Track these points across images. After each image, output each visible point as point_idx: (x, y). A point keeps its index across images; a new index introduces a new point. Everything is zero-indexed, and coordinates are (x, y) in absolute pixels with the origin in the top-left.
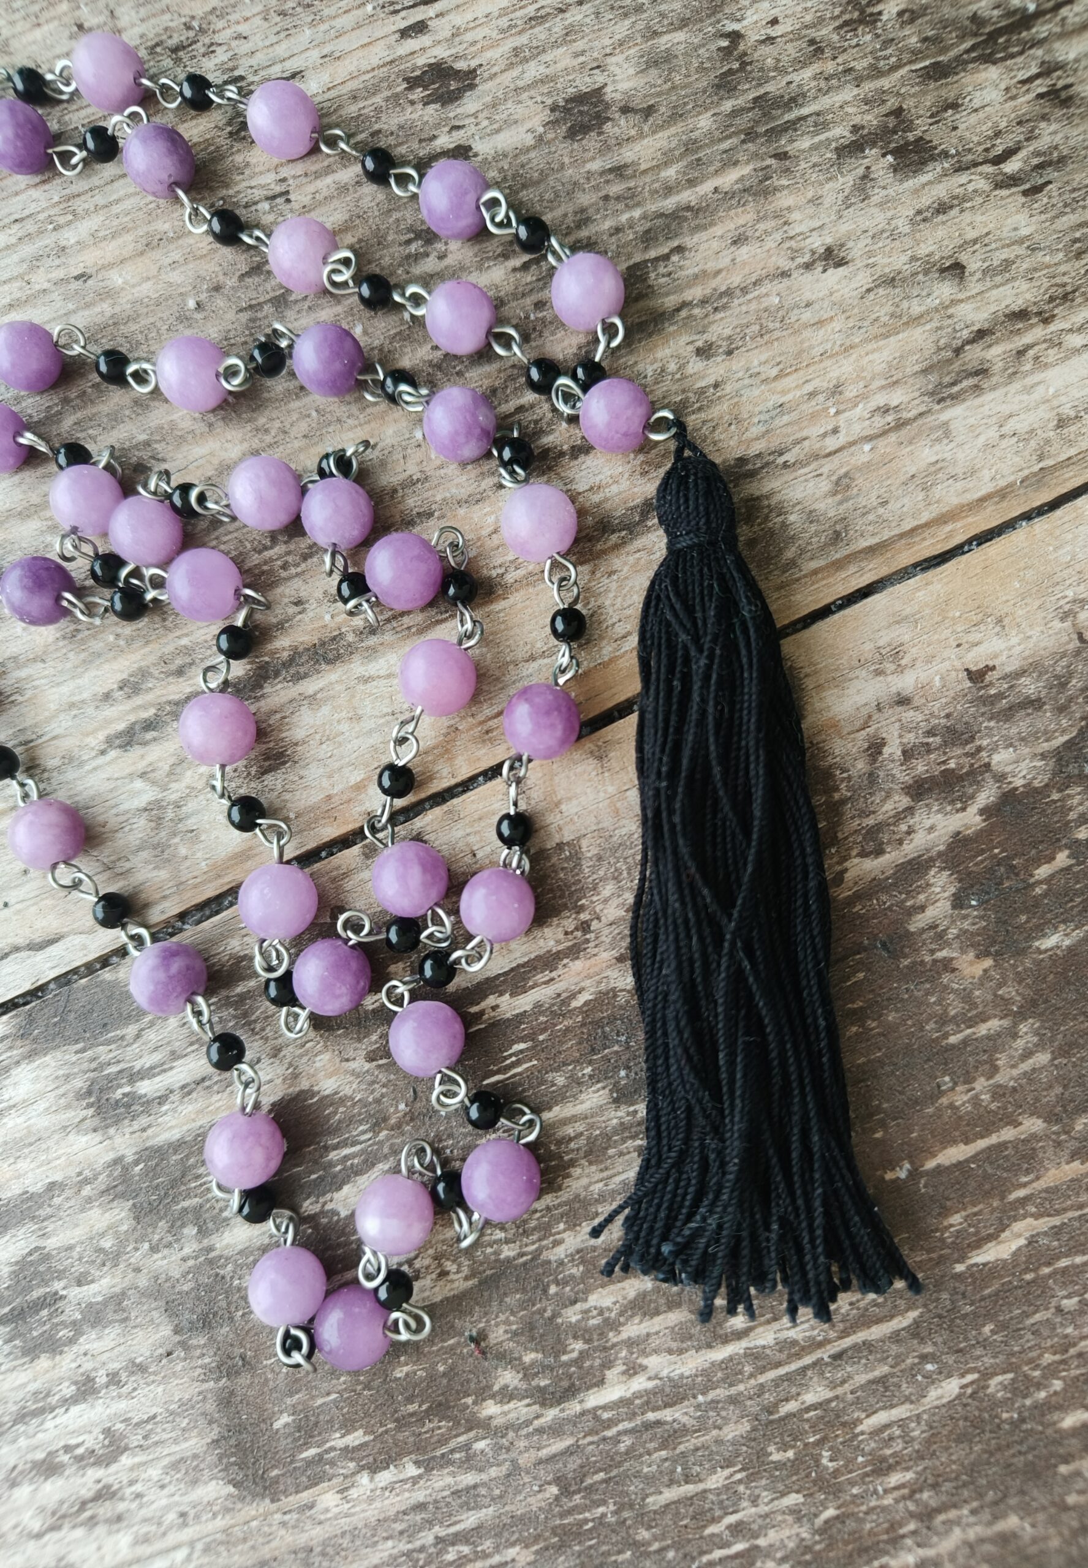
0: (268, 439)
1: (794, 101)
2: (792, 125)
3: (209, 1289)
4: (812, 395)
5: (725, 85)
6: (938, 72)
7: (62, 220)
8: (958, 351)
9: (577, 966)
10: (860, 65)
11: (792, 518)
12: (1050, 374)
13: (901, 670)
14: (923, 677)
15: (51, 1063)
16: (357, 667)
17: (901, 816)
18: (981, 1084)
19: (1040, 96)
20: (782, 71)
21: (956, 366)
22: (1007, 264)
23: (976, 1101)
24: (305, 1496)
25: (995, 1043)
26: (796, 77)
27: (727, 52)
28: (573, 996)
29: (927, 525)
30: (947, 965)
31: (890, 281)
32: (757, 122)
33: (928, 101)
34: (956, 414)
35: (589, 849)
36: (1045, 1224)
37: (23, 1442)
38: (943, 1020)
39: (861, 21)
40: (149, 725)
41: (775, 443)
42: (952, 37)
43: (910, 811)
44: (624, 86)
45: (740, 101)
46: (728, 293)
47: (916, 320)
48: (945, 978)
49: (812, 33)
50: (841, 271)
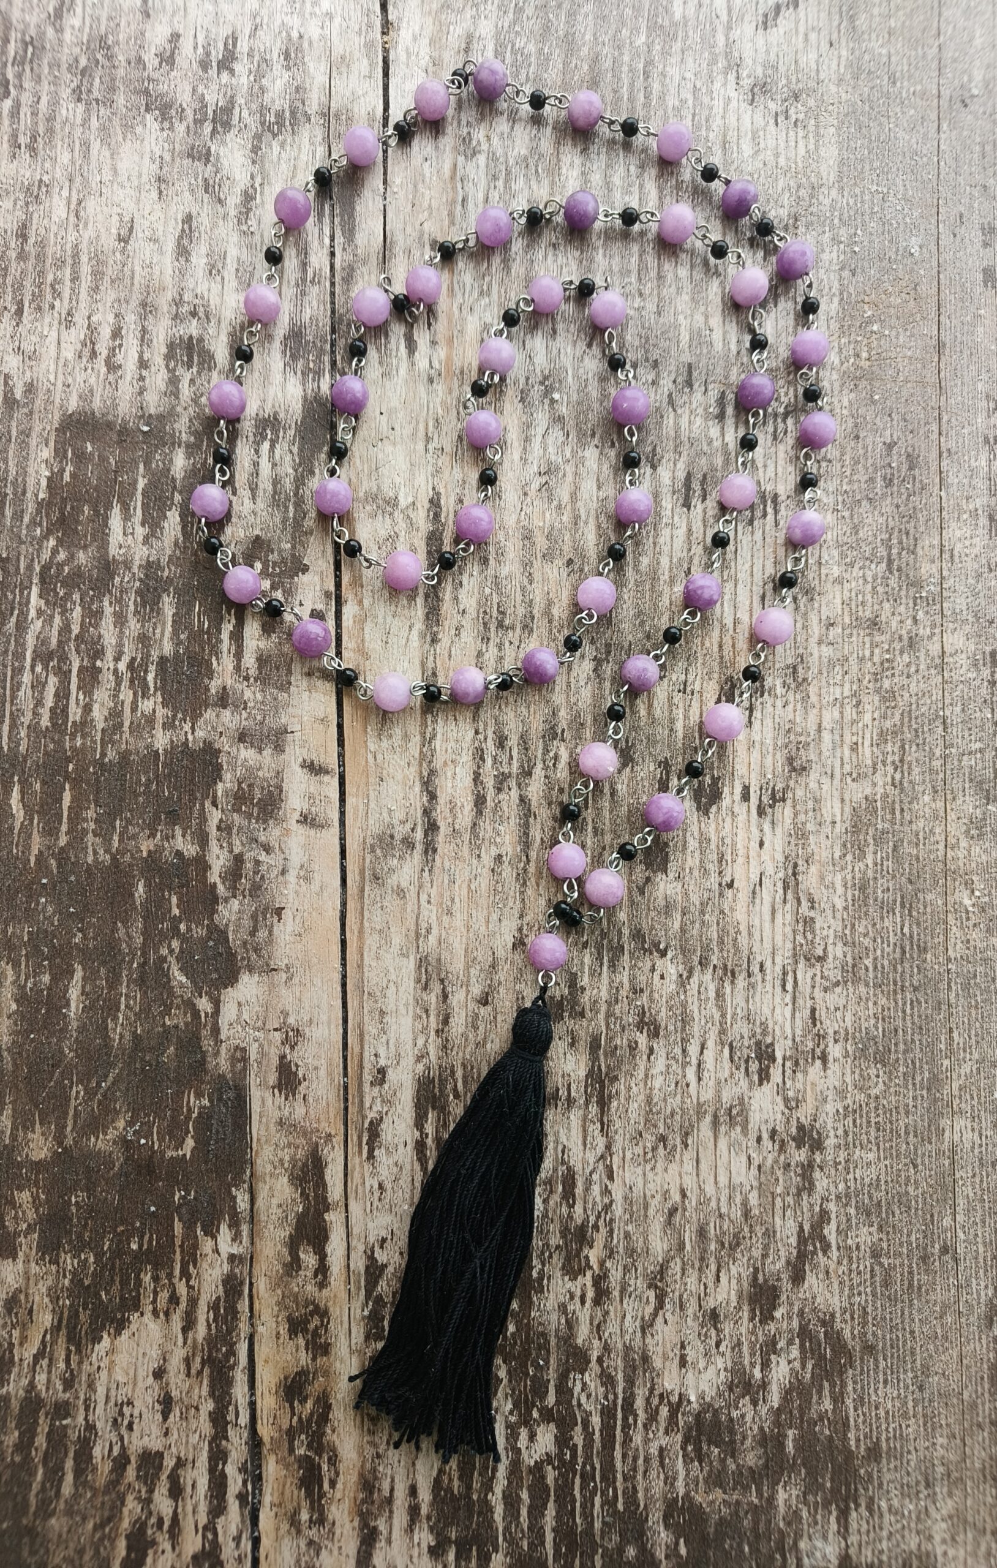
0: (555, 631)
1: (613, 966)
2: (600, 958)
3: (162, 438)
4: (453, 900)
5: (638, 935)
6: (595, 1045)
7: (726, 573)
8: (442, 981)
9: (231, 667)
10: (617, 1008)
11: (395, 861)
12: (410, 1020)
13: (299, 877)
14: (290, 886)
15: (297, 409)
16: (419, 626)
17: (230, 844)
18: (92, 826)
19: (558, 1090)
20: (632, 968)
21: (434, 976)
22: (476, 1028)
23: (86, 820)
24: (52, 444)
25: (107, 841)
26: (626, 973)
27: (656, 945)
28: (218, 659)
29: (362, 923)
30: (152, 835)
31: (493, 966)
32: (610, 942)
33: (582, 1034)
34: (411, 964)
35: (282, 696)
36: (17, 825)
37: (133, 326)
38: (129, 822)
39: (642, 1021)
40: (437, 516)
41: (435, 869)
42: (611, 1062)
43: (231, 851)
44: (662, 885)
45: (625, 939)
46: (524, 884)
47: (467, 968)
48: (147, 832)
49: (646, 993)
50: (510, 945)
